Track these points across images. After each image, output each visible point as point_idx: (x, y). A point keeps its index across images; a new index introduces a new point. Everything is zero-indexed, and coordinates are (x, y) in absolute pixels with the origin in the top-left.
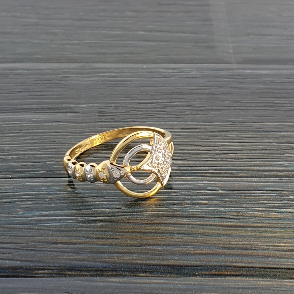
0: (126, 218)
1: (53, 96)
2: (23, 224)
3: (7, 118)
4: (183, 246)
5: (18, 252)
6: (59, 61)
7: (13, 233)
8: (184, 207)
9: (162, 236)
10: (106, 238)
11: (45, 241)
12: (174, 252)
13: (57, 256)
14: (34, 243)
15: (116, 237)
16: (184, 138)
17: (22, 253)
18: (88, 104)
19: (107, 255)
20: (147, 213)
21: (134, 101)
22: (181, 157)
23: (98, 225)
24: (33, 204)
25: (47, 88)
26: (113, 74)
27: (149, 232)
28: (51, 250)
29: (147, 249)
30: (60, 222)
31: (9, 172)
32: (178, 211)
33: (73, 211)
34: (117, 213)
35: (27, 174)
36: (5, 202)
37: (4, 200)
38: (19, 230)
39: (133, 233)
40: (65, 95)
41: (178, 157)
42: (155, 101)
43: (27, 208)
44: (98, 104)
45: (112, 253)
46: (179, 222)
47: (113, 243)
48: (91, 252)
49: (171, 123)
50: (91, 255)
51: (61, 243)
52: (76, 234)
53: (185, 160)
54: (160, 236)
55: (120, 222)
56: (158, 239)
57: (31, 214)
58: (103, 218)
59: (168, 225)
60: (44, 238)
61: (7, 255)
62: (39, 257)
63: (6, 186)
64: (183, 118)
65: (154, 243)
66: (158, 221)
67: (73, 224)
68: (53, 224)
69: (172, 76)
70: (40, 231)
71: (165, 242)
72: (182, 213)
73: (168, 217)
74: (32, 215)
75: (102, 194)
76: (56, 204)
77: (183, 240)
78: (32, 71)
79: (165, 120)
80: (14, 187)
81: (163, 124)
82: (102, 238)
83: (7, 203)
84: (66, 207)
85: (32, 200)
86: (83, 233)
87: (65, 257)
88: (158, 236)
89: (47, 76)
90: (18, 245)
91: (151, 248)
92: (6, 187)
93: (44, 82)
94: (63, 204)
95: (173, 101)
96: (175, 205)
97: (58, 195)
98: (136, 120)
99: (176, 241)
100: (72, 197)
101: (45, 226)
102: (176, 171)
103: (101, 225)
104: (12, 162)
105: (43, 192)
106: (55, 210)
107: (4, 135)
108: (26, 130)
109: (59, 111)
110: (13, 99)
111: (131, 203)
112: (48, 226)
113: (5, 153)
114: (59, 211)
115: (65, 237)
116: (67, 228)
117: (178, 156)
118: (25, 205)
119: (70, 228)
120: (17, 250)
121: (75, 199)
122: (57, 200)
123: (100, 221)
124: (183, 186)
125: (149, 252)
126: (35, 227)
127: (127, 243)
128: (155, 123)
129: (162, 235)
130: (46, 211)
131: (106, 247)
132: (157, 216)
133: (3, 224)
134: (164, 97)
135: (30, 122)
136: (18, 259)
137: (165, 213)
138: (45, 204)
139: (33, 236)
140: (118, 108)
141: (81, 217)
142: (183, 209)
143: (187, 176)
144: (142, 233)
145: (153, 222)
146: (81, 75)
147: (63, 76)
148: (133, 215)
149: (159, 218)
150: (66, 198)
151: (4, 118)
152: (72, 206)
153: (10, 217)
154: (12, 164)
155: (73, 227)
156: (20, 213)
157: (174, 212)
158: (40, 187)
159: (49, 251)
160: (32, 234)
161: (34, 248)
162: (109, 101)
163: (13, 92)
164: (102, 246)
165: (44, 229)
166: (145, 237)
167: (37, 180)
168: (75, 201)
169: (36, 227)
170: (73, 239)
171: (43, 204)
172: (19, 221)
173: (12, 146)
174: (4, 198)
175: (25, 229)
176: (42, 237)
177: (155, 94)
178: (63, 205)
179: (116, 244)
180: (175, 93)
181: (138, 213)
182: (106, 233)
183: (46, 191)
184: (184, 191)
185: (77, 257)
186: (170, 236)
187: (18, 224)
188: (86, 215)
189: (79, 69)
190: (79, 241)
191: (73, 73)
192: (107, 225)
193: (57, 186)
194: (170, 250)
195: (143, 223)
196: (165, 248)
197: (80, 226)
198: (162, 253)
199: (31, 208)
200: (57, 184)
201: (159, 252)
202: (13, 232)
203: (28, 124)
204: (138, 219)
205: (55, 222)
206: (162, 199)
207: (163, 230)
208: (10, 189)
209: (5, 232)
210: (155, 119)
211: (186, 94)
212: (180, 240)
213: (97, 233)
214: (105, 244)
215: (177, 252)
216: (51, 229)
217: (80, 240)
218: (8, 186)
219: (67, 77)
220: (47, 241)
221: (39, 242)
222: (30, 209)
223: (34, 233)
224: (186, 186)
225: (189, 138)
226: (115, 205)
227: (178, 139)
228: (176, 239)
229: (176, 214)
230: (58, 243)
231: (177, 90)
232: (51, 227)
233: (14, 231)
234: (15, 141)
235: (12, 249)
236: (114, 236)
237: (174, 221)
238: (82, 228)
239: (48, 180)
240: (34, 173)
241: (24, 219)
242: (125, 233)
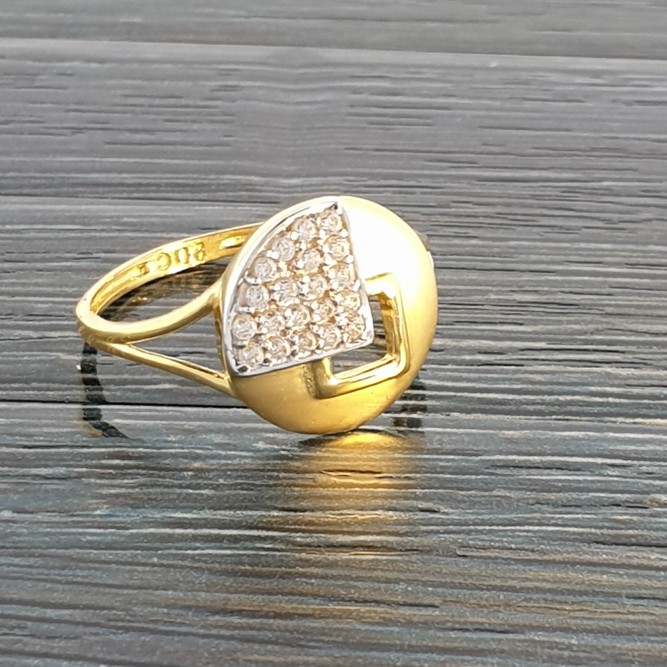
0: (455, 542)
1: (190, 148)
2: (109, 547)
3: (39, 211)
4: (652, 638)
5: (96, 634)
6: (200, 36)
7: (78, 576)
8: (651, 516)
9: (580, 603)
10: (394, 602)
11: (187, 603)
12: (624, 655)
13: (229, 652)
14: (150, 609)
15: (426, 602)
16: (639, 295)
17: (112, 637)
18: (308, 176)
19: (399, 654)
20: (526, 528)
21: (462, 172)
22: (630, 356)
23: (361, 561)
24: (141, 485)
25: (166, 121)
26: (386, 84)
27: (536, 588)
28: (207, 632)
29: (533, 641)
30: (233, 546)
31: (54, 382)
32: (628, 525)
33: (275, 513)
34: (424, 525)
35: (117, 390)
36: (46, 478)
37: (44, 471)
38: (97, 565)
39: (482, 589)
40: (227, 144)
41: (622, 355)
42: (535, 174)
43: (120, 499)
44: (340, 179)
45: (412, 649)
46: (635, 562)
47: (415, 619)
48: (344, 645)
49: (592, 245)
50: (345, 653)
51: (240, 613)
52: (289, 584)
53: (645, 364)
54: (573, 603)
55: (435, 553)
56: (569, 611)
57: (135, 516)
58: (378, 538)
59: (598, 569)
60: (181, 595)
61: (63, 643)
62: (169, 652)
63: (47, 425)
64: (633, 231)
65: (555, 624)
66: (565, 555)
67: (278, 553)
68: (210, 551)
69: (588, 96)
70: (168, 572)
71: (591, 622)
72: (645, 532)
73: (597, 543)
74: (138, 519)
75: (373, 463)
76: (217, 487)
77: (653, 617)
78: (115, 65)
79: (570, 236)
80: (74, 430)
81: (566, 248)
82: (378, 602)
83: (53, 478)
84: (250, 500)
85: (138, 474)
86: (312, 584)
87: (256, 657)
88: (566, 603)
89: (166, 83)
90: (98, 611)
91: (546, 639)
92: (45, 430)
93: (157, 101)
94: (243, 489)
95: (597, 175)
96: (618, 505)
97: (223, 462)
98: (471, 232)
99: (628, 621)
100: (269, 467)
101: (185, 557)
102: (617, 400)
103: (372, 561)
104: (62, 351)
105: (173, 451)
106: (215, 509)
107: (32, 265)
108: (105, 252)
109: (211, 195)
110: (56, 152)
111: (470, 496)
112: (193, 557)
113: (37, 323)
114: (227, 512)
115: (254, 593)
116: (257, 566)
117: (623, 352)
118: (113, 486)
119: (269, 566)
120: (94, 630)
121: (282, 475)
122: (220, 477)
123: (369, 547)
124: (642, 448)
125: (539, 650)
126: (151, 557)
127: (462, 620)
128: (539, 244)
129: (580, 599)
130: (184, 509)
131: (392, 632)
132: (561, 539)
133: (44, 546)
134: (566, 161)
135: (114, 227)
136: (101, 656)
137: (587, 530)
138: (180, 486)
139: (145, 588)
140: (412, 193)
141: (304, 531)
142: (647, 519)
143: (656, 417)
144: (513, 589)
145: (546, 557)
146: (281, 86)
147: (220, 83)
148: (477, 531)
149: (565, 545)
150: (249, 470)
151: (27, 211)
152: (270, 498)
153: (66, 524)
154: (63, 356)
155: (281, 563)
156: (98, 512)
157: (617, 529)
158: (160, 434)
159: (204, 636)
160: (142, 579)
161: (151, 626)
162: (378, 171)
163: (52, 131)
164: (380, 628)
165: (182, 567)
166: (524, 604)
167: (150, 411)
168: (279, 482)
169: (155, 560)
170: (281, 602)
171: (173, 486)
172: (95, 538)
173: (61, 299)
174: (43, 462)
175: (117, 563)
176: (175, 590)
177: (534, 151)
178: (242, 492)
179: (426, 623)
180: (601, 149)
181: (494, 528)
182: (391, 586)
183: (183, 448)
184: (648, 463)
185: (295, 658)
186: (605, 605)
187: (92, 546)
188: (320, 528)
189: (272, 65)
190: (302, 608)
191: (251, 78)
192: (392, 561)
193: (219, 431)
194: (609, 648)
195: (514, 560)
196: (589, 639)
197: (301, 560)
198: (582, 655)
199: (134, 499)
200: (219, 424)
201: (572, 654)
202: (78, 572)
203: (111, 234)
204: (495, 548)
205: (218, 544)
206: (575, 485)
207: (583, 583)
208: (59, 435)
209: (52, 572)
210: (538, 234)
211: (639, 155)
212: (641, 617)
213: (359, 584)
214: (391, 620)
215: (634, 657)
216: (204, 566)
217: (304, 606)
218: (53, 425)
219: (234, 88)
220: (193, 603)
221: (166, 606)
222: (131, 502)
223: (149, 577)
224: (651, 447)
225: (655, 295)
226: (416, 498)
227: (620, 297)
228: (630, 613)
229: (622, 535)
230: (232, 613)
231: (608, 141)
232: (205, 562)
233: (82, 569)
234: (67, 286)
235: (77, 624)
236: (418, 598)
237: (617, 558)
238: (309, 567)
239: (186, 413)
240: (137, 390)
241: (113, 530)
242: (455, 587)
